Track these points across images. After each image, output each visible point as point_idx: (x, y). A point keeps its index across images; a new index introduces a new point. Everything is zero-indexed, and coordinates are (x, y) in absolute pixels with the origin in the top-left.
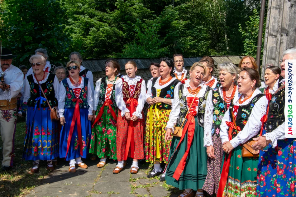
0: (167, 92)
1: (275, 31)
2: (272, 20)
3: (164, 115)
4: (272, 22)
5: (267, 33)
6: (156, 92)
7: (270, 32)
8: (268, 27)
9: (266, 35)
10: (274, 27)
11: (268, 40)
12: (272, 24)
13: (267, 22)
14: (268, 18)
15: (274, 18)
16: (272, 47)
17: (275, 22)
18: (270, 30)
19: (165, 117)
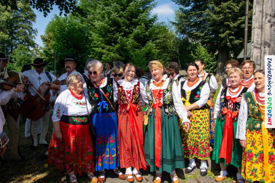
0: (197, 93)
1: (258, 44)
3: (195, 115)
4: (256, 39)
5: (252, 46)
6: (185, 93)
7: (255, 45)
8: (253, 42)
9: (252, 47)
10: (257, 41)
11: (254, 51)
12: (256, 40)
13: (252, 38)
14: (252, 35)
15: (258, 35)
16: (257, 56)
17: (258, 37)
18: (255, 44)
19: (195, 117)
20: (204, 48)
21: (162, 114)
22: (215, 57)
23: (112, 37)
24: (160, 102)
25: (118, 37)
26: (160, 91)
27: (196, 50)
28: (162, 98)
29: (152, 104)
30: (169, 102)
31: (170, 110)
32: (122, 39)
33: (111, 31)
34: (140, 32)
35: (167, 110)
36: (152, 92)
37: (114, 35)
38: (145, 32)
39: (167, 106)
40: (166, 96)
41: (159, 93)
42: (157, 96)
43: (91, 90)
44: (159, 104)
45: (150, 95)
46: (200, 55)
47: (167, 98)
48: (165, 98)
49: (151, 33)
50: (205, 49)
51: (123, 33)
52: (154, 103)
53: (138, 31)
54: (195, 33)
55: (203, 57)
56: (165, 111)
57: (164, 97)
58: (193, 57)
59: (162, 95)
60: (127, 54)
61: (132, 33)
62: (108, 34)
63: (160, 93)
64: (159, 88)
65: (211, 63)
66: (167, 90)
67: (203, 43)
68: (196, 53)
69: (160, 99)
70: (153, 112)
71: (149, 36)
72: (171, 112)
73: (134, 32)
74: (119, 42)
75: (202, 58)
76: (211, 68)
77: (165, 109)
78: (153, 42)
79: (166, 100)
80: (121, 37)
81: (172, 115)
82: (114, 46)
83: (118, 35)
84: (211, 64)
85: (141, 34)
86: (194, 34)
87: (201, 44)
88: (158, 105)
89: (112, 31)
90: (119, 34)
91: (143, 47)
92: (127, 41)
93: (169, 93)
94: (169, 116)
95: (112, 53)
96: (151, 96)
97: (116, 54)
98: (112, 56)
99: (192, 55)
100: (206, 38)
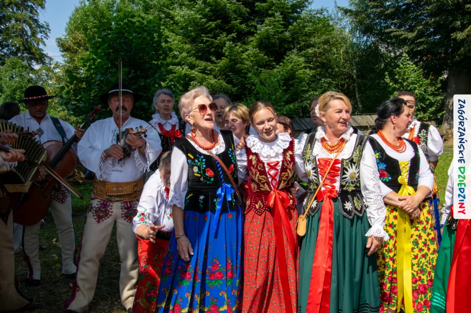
20: (414, 66)
21: (338, 215)
22: (439, 86)
23: (212, 43)
24: (334, 187)
25: (225, 44)
26: (336, 162)
27: (397, 69)
28: (339, 177)
29: (315, 190)
30: (354, 187)
31: (356, 205)
32: (233, 47)
33: (209, 29)
34: (271, 31)
35: (348, 206)
36: (318, 163)
37: (216, 39)
38: (282, 32)
39: (349, 196)
40: (348, 175)
41: (333, 168)
42: (329, 173)
43: (196, 161)
44: (331, 191)
45: (313, 169)
46: (404, 81)
47: (351, 178)
48: (346, 178)
49: (296, 33)
50: (416, 68)
51: (234, 35)
52: (320, 189)
53: (267, 30)
54: (395, 31)
55: (411, 86)
56: (344, 206)
57: (344, 176)
58: (390, 86)
59: (339, 172)
60: (243, 79)
61: (255, 35)
62: (204, 37)
63: (335, 167)
64: (332, 156)
65: (431, 98)
66: (351, 161)
67: (413, 55)
68: (397, 77)
69: (334, 181)
70: (319, 209)
71: (290, 39)
72: (359, 209)
73: (258, 32)
74: (227, 54)
75: (409, 88)
76: (430, 109)
77: (343, 202)
78: (301, 53)
79: (346, 183)
80: (231, 43)
81: (361, 215)
82: (215, 63)
83: (226, 39)
84: (429, 100)
85: (273, 35)
86: (392, 35)
87: (407, 55)
88: (329, 194)
89: (212, 30)
90: (226, 37)
91: (277, 64)
92: (243, 52)
93: (354, 167)
94: (354, 218)
95: (211, 77)
96: (314, 171)
97: (219, 80)
98: (212, 84)
99: (388, 80)
100: (420, 42)
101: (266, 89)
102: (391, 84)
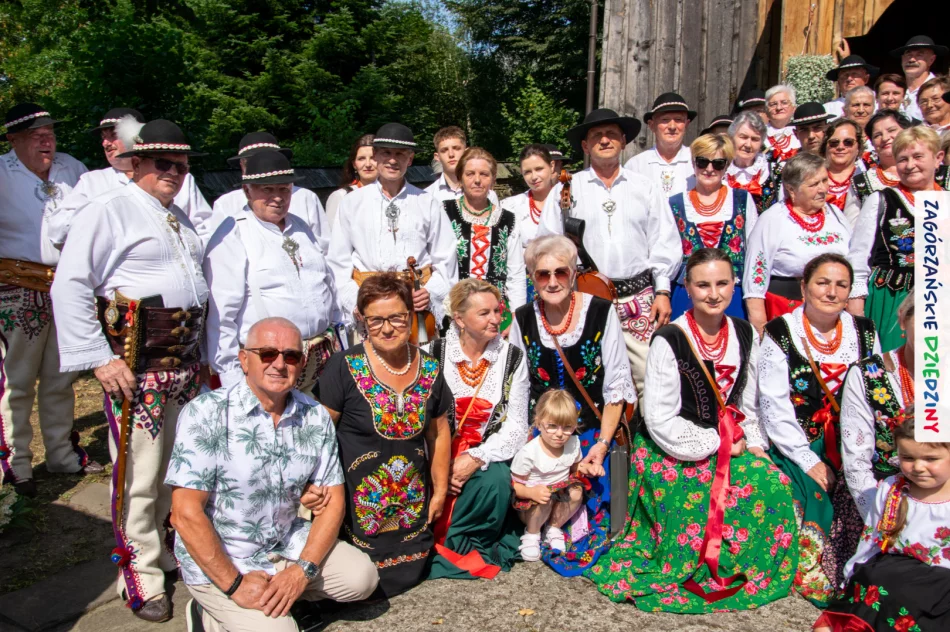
2: (609, 91)
4: (608, 95)
8: (603, 103)
10: (612, 102)
12: (608, 98)
13: (601, 93)
14: (602, 87)
15: (613, 88)
17: (613, 93)
20: (541, 95)
23: (245, 49)
25: (265, 51)
27: (519, 98)
32: (277, 57)
33: (239, 26)
34: (336, 35)
37: (251, 43)
38: (352, 36)
46: (528, 116)
49: (373, 39)
50: (544, 97)
51: (279, 37)
53: (329, 33)
55: (537, 123)
58: (509, 123)
60: (295, 107)
61: (312, 39)
62: (231, 38)
67: (541, 77)
68: (518, 109)
71: (365, 48)
73: (316, 34)
74: (268, 66)
75: (534, 127)
78: (381, 69)
80: (275, 50)
82: (250, 80)
83: (265, 42)
84: (562, 144)
85: (339, 41)
87: (532, 79)
89: (245, 28)
90: (267, 40)
91: (345, 84)
92: (293, 65)
95: (243, 101)
97: (256, 106)
98: (245, 113)
99: (505, 114)
100: (552, 59)
101: (329, 124)
102: (510, 119)
